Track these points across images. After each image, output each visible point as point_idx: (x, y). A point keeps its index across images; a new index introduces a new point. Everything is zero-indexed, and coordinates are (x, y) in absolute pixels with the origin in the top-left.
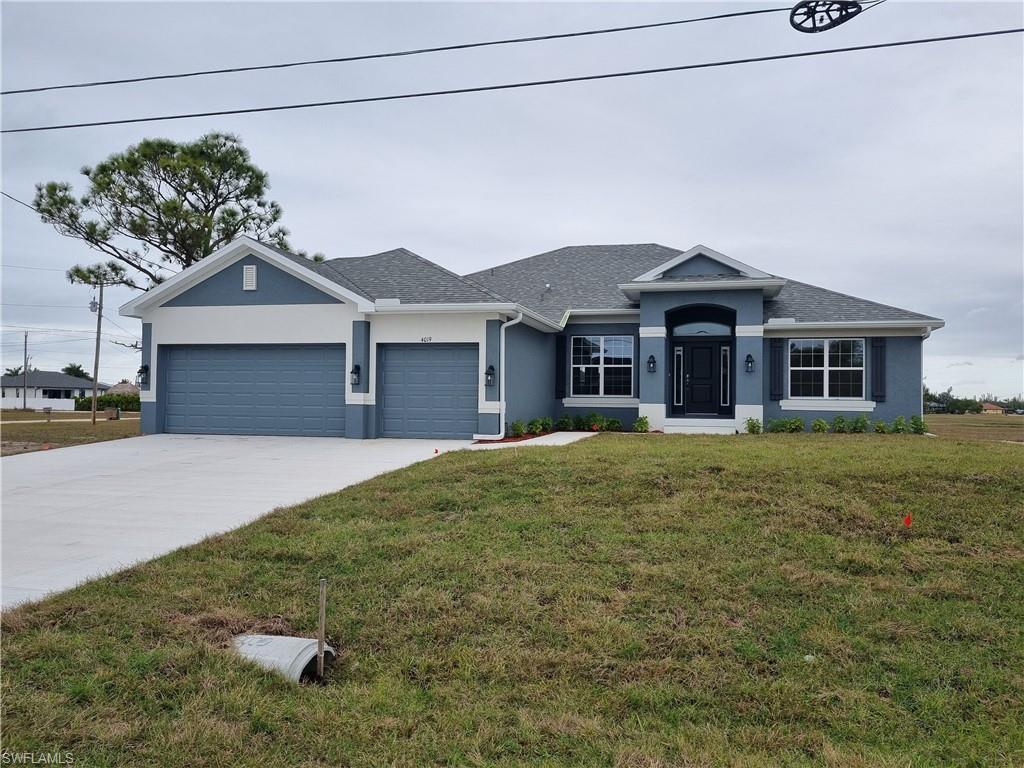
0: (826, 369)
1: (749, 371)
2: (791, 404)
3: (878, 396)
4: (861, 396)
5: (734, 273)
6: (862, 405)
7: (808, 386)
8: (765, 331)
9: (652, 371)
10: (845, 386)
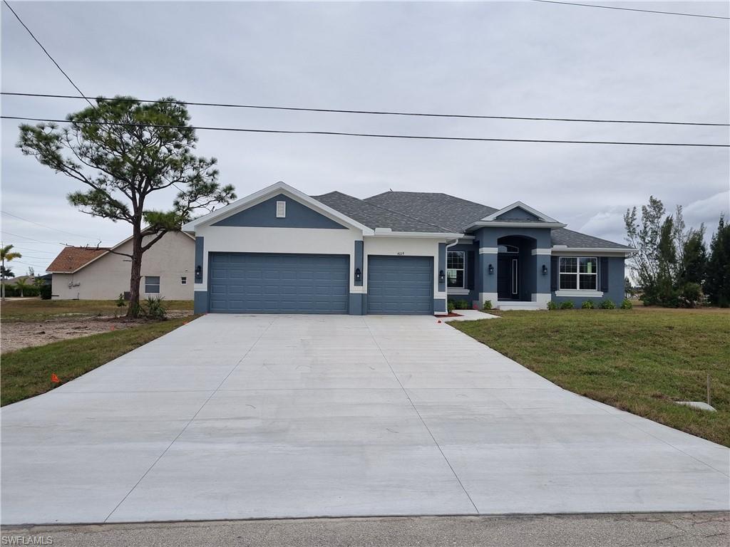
0: (578, 273)
1: (544, 274)
2: (561, 293)
3: (604, 288)
4: (595, 288)
5: (536, 218)
6: (596, 294)
7: (569, 283)
8: (552, 252)
9: (490, 273)
10: (588, 283)
